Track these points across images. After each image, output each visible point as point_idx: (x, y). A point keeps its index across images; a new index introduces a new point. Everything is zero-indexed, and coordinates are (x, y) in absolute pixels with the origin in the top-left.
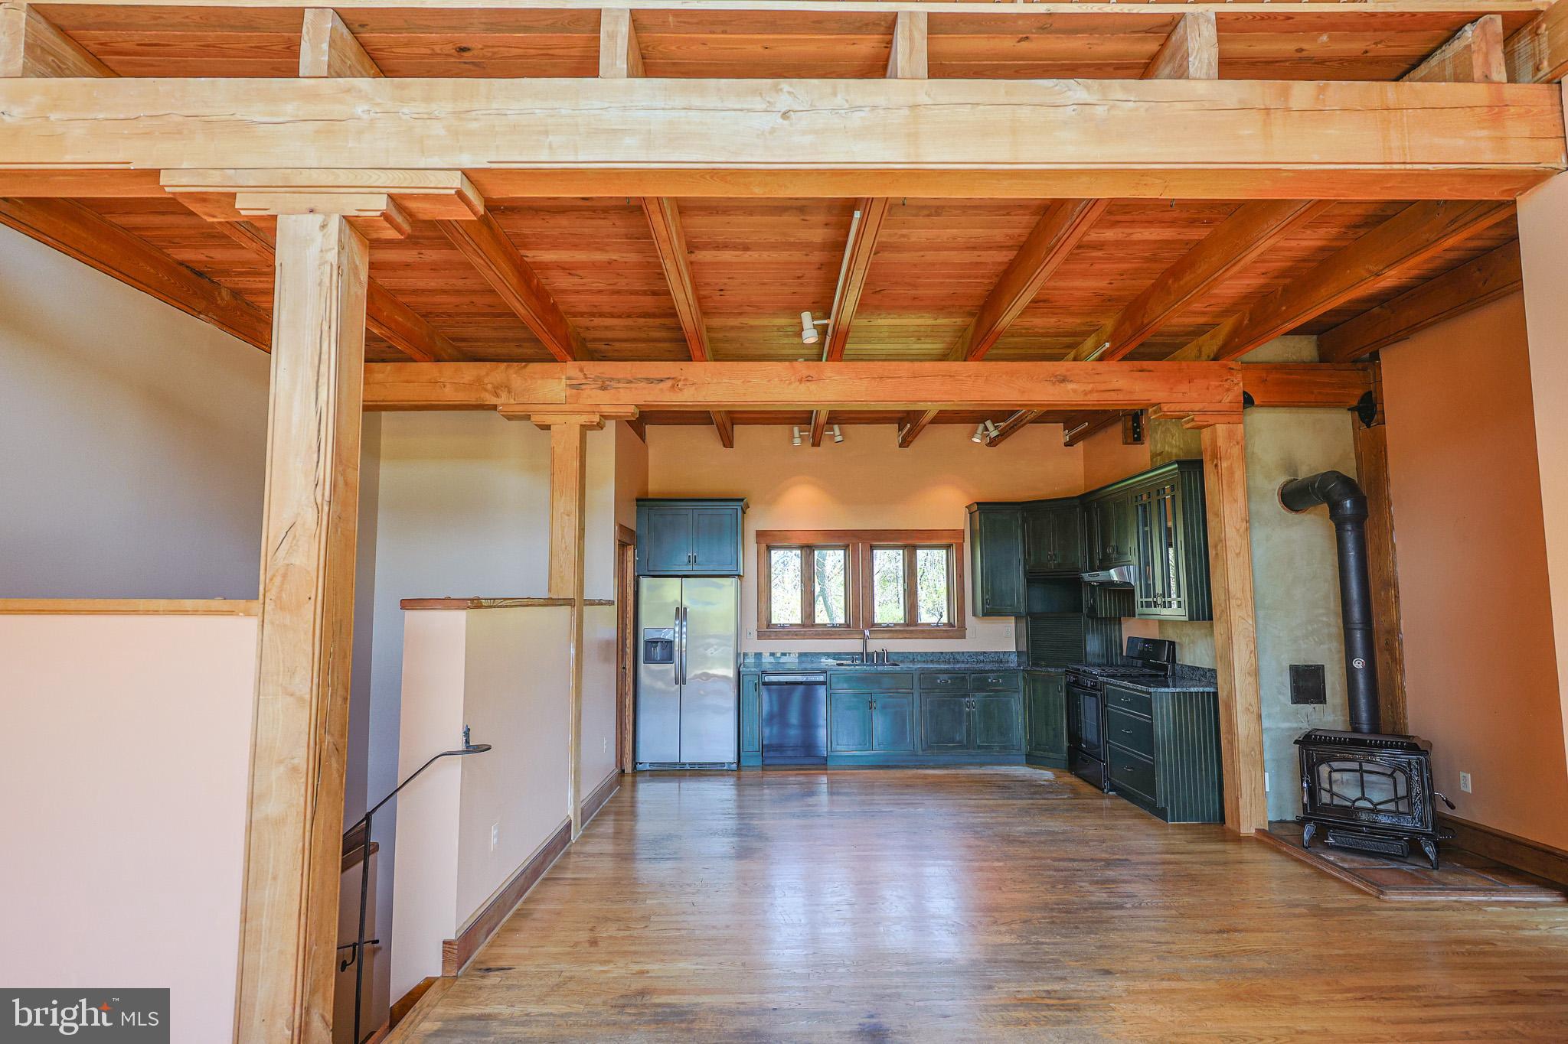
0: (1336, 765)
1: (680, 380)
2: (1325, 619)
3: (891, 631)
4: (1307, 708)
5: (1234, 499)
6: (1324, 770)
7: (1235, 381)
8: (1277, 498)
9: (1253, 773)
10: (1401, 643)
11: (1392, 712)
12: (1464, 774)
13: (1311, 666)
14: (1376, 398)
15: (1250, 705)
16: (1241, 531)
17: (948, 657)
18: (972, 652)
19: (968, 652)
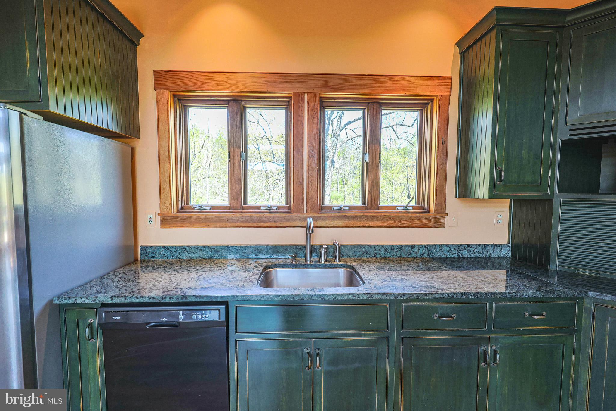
17: (420, 252)
18: (453, 245)
19: (448, 245)
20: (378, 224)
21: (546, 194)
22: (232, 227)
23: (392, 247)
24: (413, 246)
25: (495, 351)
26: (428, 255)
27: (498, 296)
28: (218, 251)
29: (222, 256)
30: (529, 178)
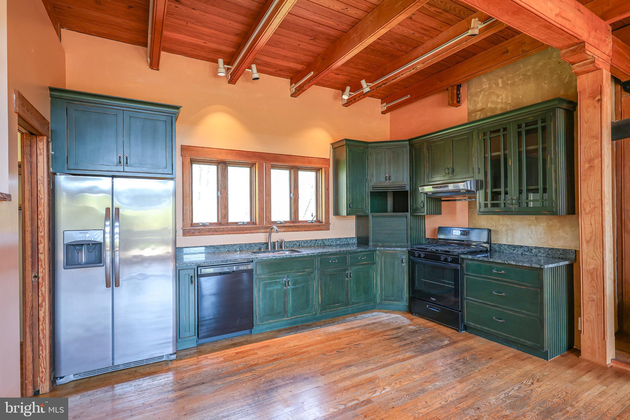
17: (320, 242)
18: (333, 239)
19: (331, 239)
20: (300, 230)
21: (366, 213)
22: (226, 234)
23: (307, 241)
24: (316, 240)
25: (351, 273)
26: (323, 244)
27: (350, 251)
28: (219, 248)
29: (220, 251)
30: (360, 207)
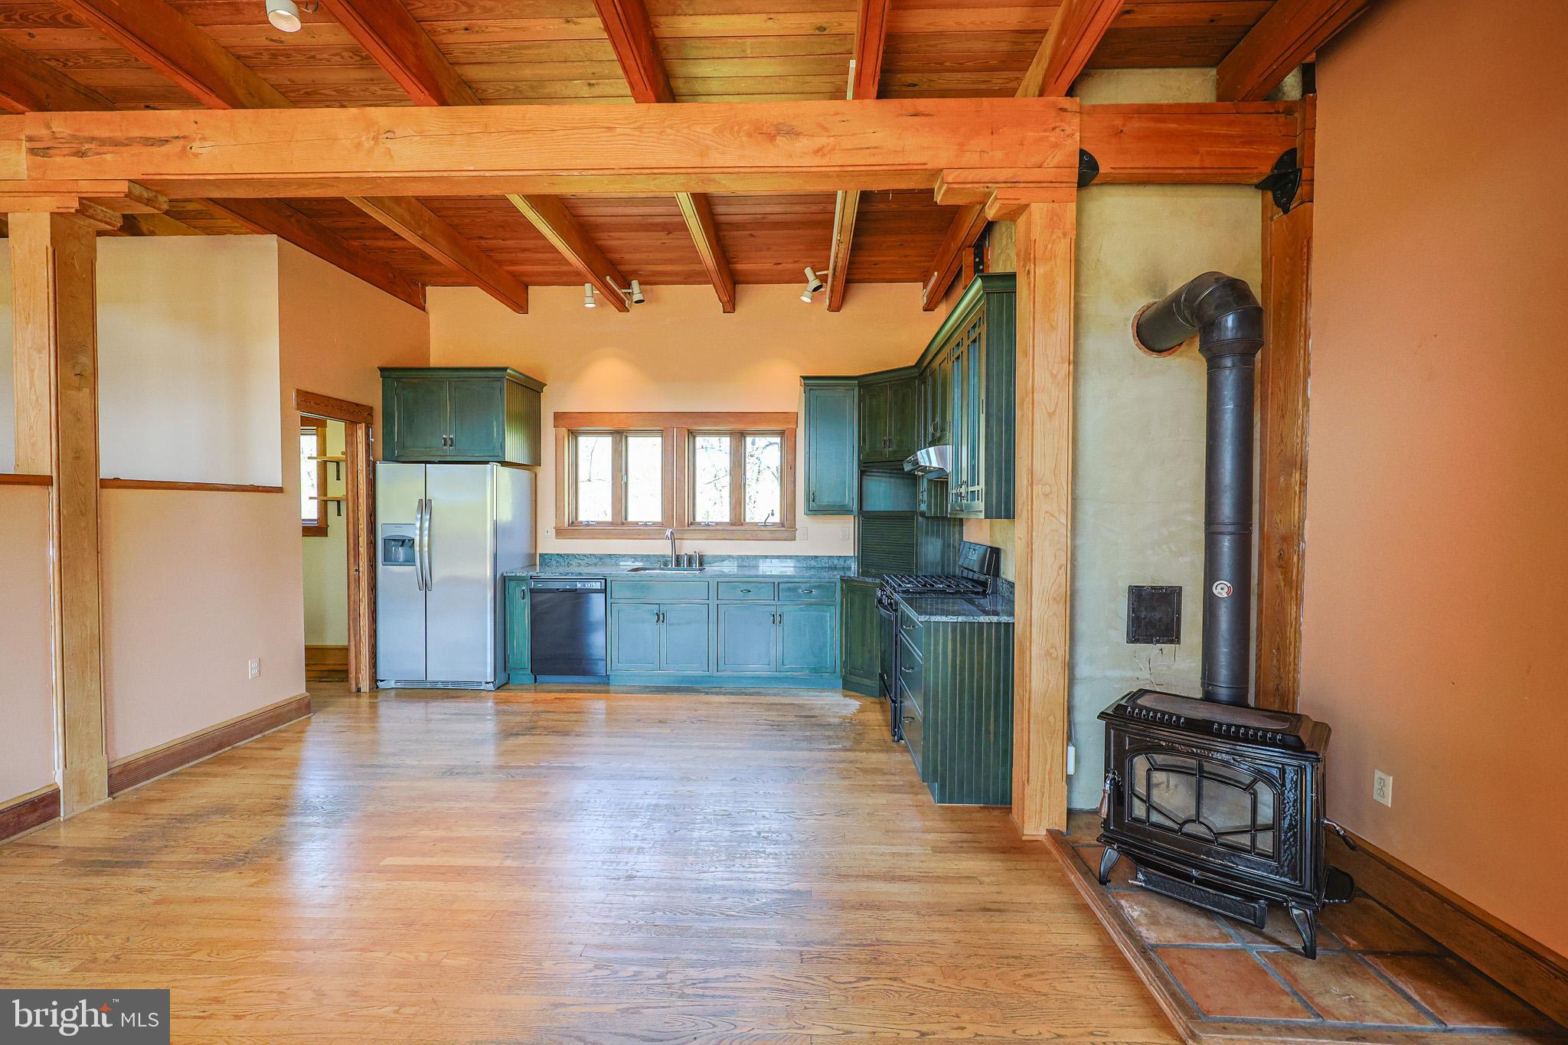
0: (1160, 759)
1: (194, 140)
2: (1189, 518)
3: (712, 531)
4: (1151, 650)
5: (1052, 326)
6: (1140, 764)
7: (1069, 131)
8: (1130, 332)
9: (1049, 750)
10: (1302, 557)
11: (1278, 661)
12: (1383, 776)
13: (1162, 588)
14: (1302, 159)
15: (1053, 646)
16: (1059, 377)
18: (801, 556)
20: (744, 538)
24: (767, 557)
30: (837, 499)
